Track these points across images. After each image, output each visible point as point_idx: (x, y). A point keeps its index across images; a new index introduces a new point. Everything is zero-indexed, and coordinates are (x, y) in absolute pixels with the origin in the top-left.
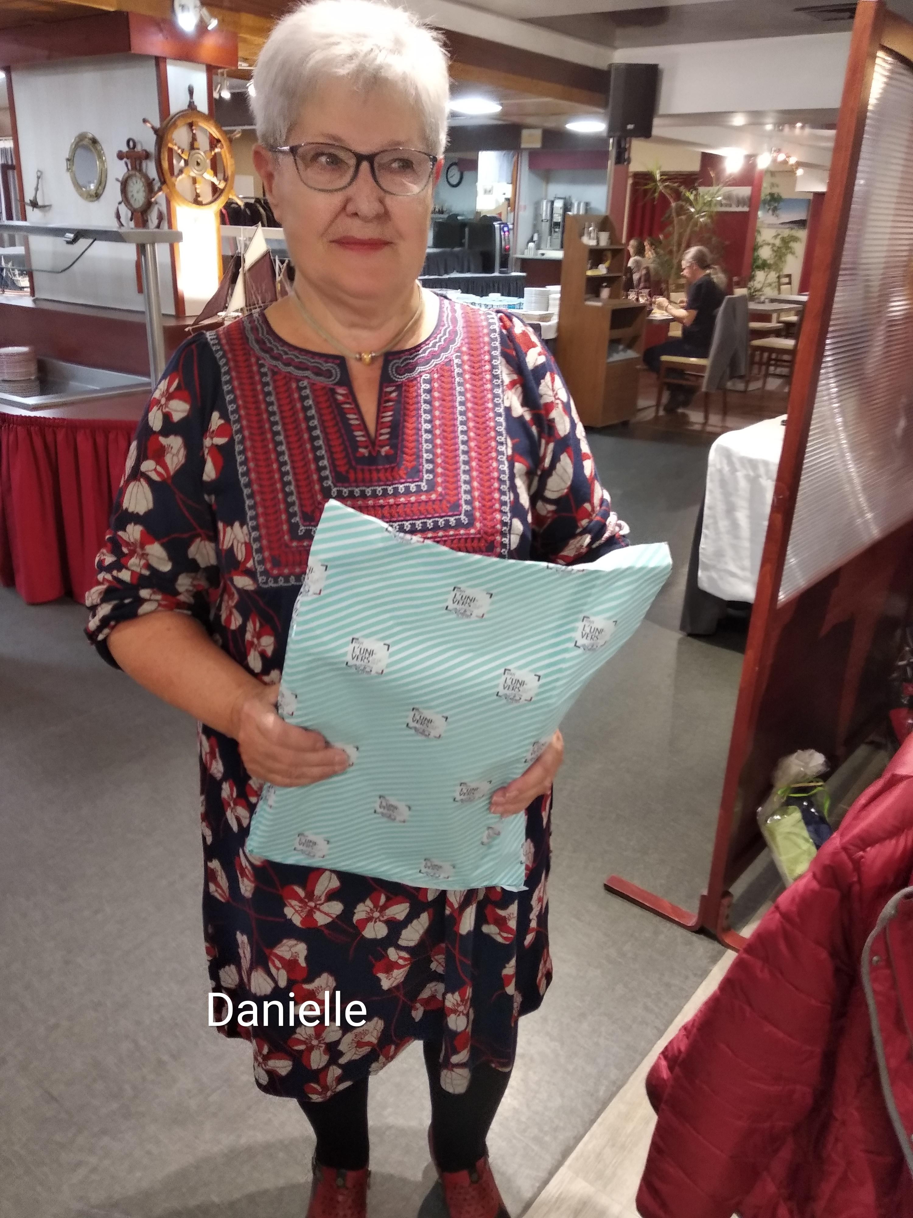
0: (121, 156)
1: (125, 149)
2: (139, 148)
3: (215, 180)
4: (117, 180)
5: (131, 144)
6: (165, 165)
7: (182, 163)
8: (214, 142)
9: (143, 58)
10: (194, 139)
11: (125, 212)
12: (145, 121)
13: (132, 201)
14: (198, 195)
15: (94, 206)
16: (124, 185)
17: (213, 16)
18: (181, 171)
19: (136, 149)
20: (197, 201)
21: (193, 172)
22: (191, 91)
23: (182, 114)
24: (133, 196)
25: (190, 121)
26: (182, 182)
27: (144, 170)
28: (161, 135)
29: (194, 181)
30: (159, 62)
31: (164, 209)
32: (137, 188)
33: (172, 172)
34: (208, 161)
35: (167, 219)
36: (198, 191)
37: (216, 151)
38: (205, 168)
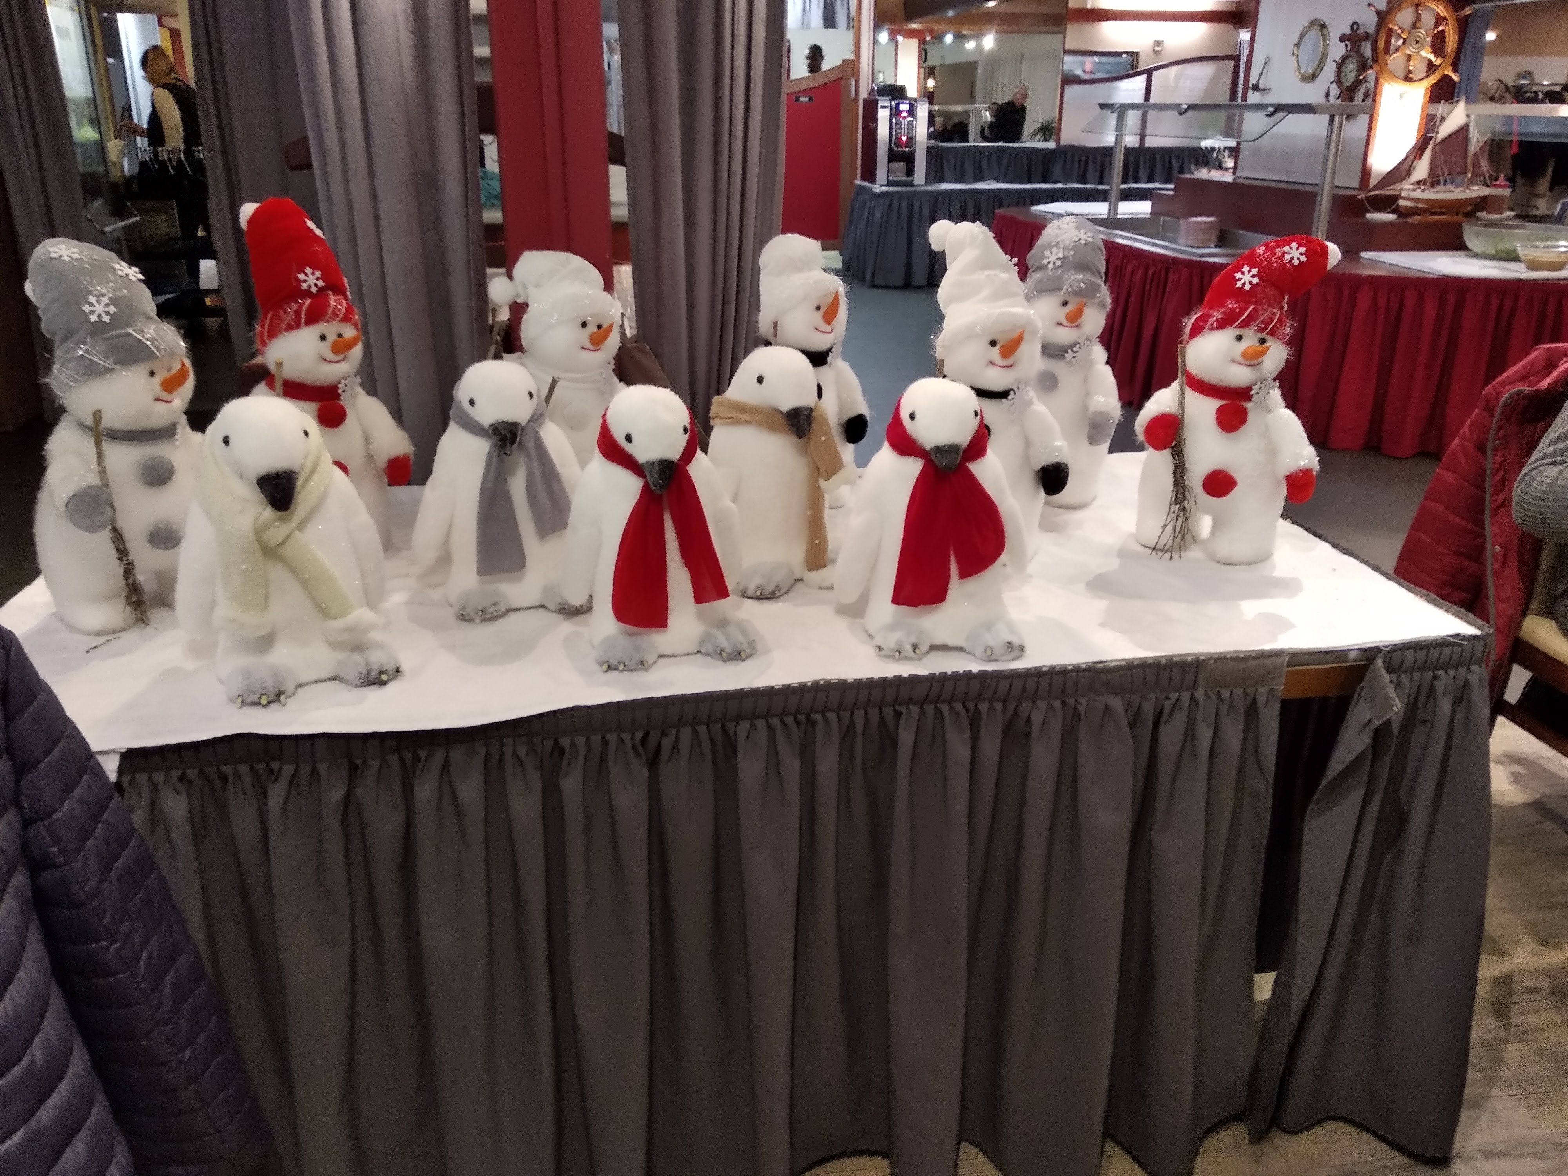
0: (1342, 39)
1: (1348, 31)
2: (1361, 31)
3: (1432, 57)
4: (1335, 61)
5: (1355, 27)
6: (1381, 44)
7: (1401, 42)
8: (1439, 20)
10: (1418, 17)
11: (1335, 90)
12: (1370, 5)
13: (1344, 80)
14: (1410, 72)
15: (1309, 87)
16: (1340, 66)
18: (1397, 50)
19: (1358, 32)
20: (1408, 78)
21: (1410, 50)
24: (1345, 76)
26: (1395, 61)
27: (1362, 51)
28: (1383, 17)
29: (1409, 57)
31: (1371, 86)
32: (1351, 68)
33: (1387, 51)
34: (1429, 39)
35: (1373, 95)
36: (1411, 68)
37: (1440, 28)
38: (1423, 48)
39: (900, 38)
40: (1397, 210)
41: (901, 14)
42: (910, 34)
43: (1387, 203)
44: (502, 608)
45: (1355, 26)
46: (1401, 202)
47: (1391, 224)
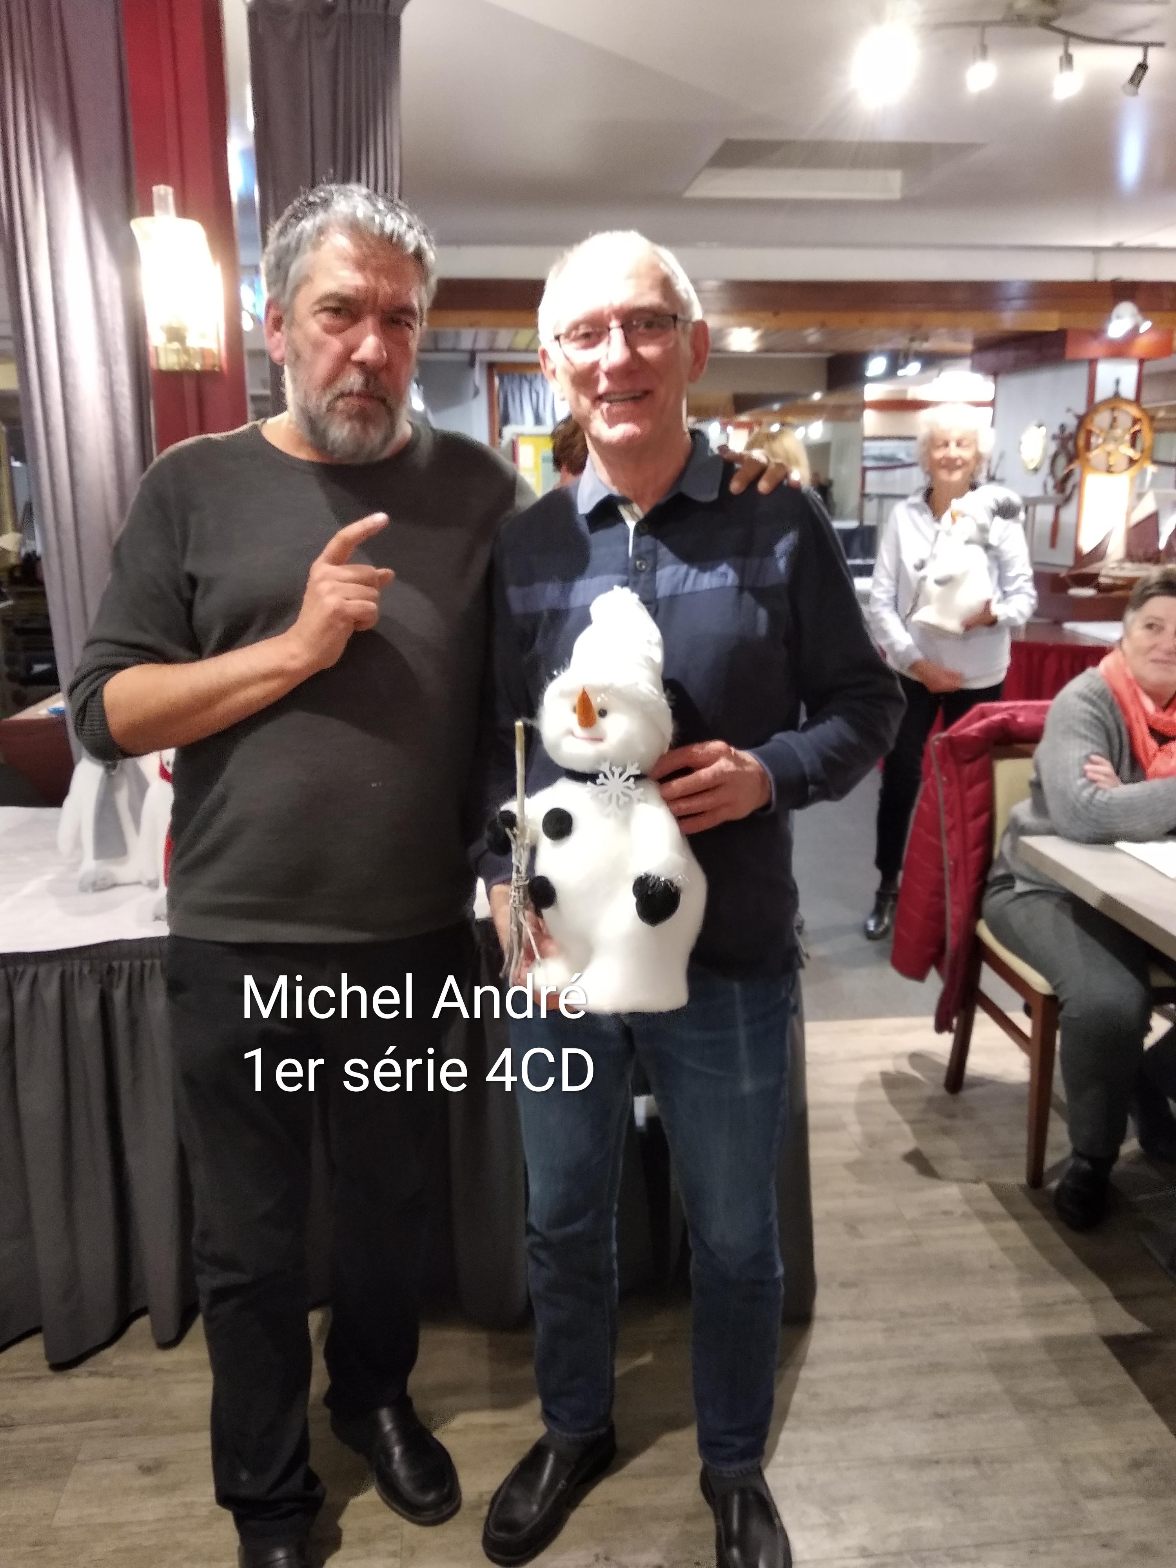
0: (1055, 437)
1: (1057, 432)
2: (1067, 431)
3: (1131, 453)
4: (1049, 457)
6: (1081, 443)
7: (1100, 440)
8: (1135, 421)
9: (1076, 362)
10: (1114, 420)
11: (1051, 483)
12: (1069, 410)
13: (1057, 473)
14: (1110, 466)
16: (1053, 461)
17: (1146, 318)
18: (1097, 447)
19: (1064, 433)
20: (1109, 470)
21: (1110, 447)
22: (1118, 382)
23: (1106, 402)
24: (1058, 469)
25: (1111, 406)
26: (1095, 455)
27: (1068, 448)
28: (1082, 420)
29: (1109, 454)
30: (1092, 363)
31: (1077, 478)
32: (1062, 461)
33: (1088, 447)
34: (1128, 437)
35: (1079, 486)
36: (1111, 463)
37: (1137, 428)
38: (1122, 443)
39: (730, 429)
40: (1099, 588)
41: (730, 408)
42: (739, 426)
43: (1089, 580)
44: (109, 882)
45: (1063, 427)
46: (1102, 580)
47: (1090, 599)
